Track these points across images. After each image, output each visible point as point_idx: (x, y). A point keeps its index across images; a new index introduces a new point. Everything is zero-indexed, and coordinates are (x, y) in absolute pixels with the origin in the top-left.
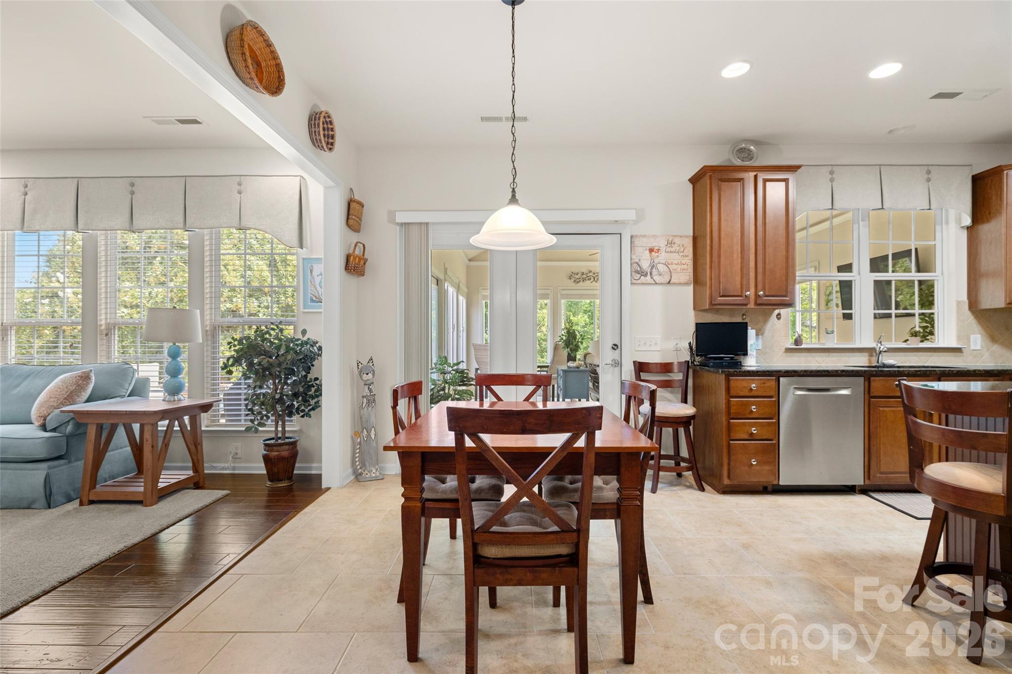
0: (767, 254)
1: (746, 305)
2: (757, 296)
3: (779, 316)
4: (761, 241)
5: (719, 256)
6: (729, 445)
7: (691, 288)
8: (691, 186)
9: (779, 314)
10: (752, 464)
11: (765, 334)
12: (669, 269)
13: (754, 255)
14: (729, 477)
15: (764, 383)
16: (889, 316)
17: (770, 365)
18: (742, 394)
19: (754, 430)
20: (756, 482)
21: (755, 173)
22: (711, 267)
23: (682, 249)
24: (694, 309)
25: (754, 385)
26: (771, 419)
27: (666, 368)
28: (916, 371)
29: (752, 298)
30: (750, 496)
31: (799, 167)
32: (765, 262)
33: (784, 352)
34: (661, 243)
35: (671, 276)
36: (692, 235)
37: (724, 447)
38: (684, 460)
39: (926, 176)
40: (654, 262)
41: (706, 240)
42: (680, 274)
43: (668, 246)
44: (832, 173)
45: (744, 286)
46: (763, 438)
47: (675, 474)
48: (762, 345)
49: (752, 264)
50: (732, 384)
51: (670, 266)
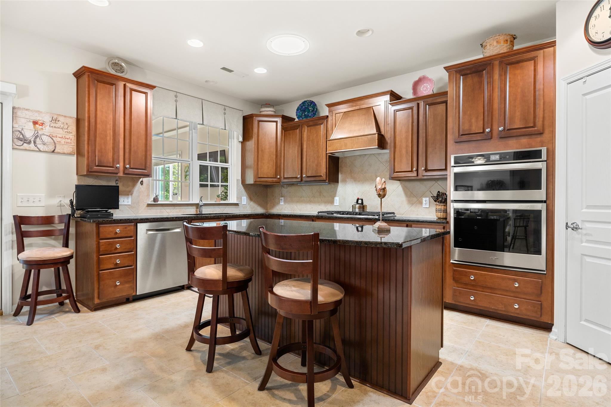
0: (132, 140)
1: (117, 173)
2: (125, 168)
3: (142, 183)
4: (129, 131)
5: (95, 137)
6: (99, 274)
7: (75, 158)
8: (75, 79)
9: (142, 181)
10: (116, 285)
11: (133, 195)
12: (54, 141)
13: (123, 139)
14: (99, 298)
15: (126, 228)
16: (206, 186)
17: (137, 215)
18: (109, 236)
19: (118, 261)
20: (120, 297)
21: (124, 83)
22: (88, 144)
23: (66, 127)
24: (77, 174)
25: (118, 230)
26: (132, 251)
27: (48, 220)
28: (214, 216)
29: (121, 169)
30: (116, 307)
31: (154, 87)
32: (130, 146)
33: (146, 207)
34: (47, 119)
35: (55, 147)
36: (76, 117)
37: (95, 277)
38: (64, 291)
39: (224, 111)
40: (38, 133)
41: (85, 123)
42: (64, 146)
43: (53, 121)
44: (176, 96)
45: (115, 160)
46: (125, 265)
47: (57, 304)
48: (131, 202)
49: (121, 145)
50: (101, 229)
51: (54, 139)
